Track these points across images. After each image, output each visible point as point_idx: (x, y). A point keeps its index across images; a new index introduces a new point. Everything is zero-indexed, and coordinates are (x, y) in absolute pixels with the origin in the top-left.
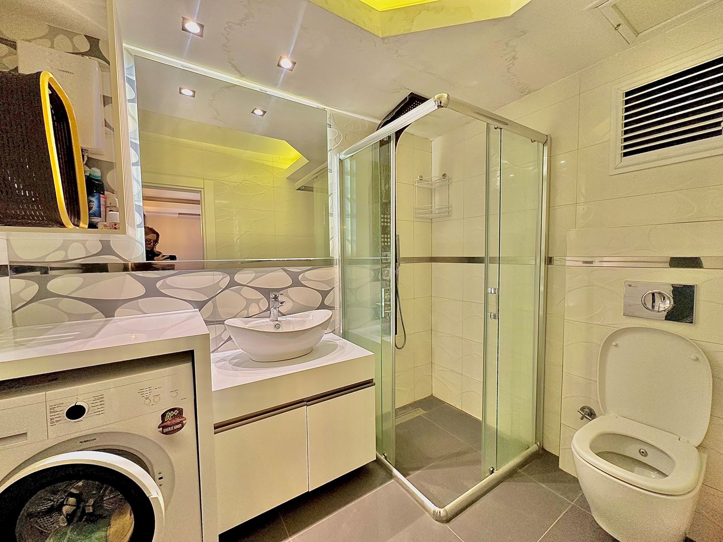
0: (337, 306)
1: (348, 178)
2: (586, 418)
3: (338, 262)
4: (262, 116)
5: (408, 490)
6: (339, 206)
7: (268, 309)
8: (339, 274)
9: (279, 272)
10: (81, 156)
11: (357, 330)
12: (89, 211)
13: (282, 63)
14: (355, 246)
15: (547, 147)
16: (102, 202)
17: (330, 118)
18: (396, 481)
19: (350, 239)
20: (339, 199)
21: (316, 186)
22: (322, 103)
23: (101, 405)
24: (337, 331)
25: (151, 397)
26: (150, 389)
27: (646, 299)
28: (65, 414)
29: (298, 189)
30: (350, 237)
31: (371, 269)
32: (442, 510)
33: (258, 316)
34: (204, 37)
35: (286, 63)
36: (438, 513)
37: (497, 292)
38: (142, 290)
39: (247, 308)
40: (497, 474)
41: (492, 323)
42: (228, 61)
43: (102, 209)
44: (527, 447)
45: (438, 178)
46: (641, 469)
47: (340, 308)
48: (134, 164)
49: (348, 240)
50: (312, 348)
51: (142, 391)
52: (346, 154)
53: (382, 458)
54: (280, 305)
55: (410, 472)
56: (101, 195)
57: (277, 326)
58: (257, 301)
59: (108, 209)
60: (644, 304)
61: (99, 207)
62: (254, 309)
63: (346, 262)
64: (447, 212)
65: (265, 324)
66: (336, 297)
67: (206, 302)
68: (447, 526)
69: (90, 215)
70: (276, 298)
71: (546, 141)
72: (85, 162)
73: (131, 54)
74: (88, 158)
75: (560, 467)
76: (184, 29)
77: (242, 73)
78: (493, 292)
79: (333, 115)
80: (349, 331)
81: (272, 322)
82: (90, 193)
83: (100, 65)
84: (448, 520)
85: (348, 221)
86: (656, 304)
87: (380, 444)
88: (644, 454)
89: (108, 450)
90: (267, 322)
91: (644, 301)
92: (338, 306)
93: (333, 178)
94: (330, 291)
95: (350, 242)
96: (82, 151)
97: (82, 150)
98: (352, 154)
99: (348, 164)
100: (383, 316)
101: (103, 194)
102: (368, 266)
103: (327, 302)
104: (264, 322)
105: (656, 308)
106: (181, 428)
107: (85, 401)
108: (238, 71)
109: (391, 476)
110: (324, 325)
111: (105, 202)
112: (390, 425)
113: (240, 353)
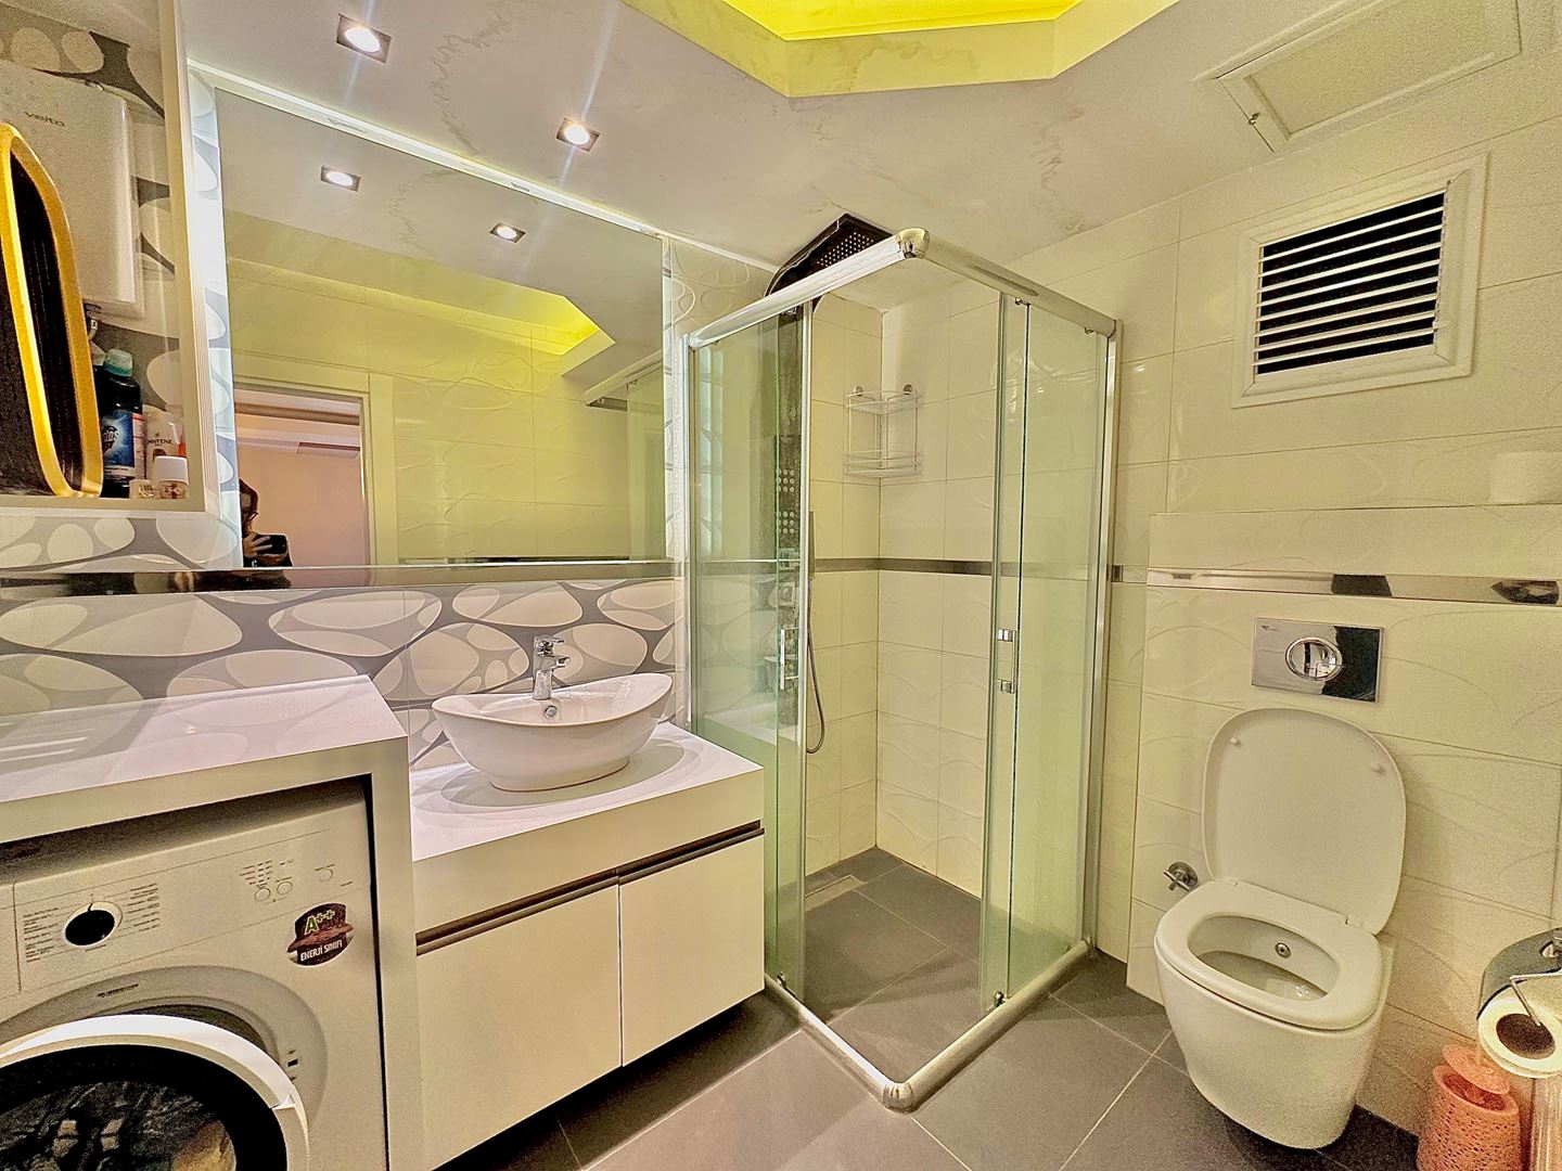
0: (680, 664)
1: (706, 388)
2: (1179, 885)
3: (683, 570)
4: (516, 240)
5: (831, 1049)
6: (687, 450)
7: (529, 673)
8: (686, 595)
9: (554, 591)
10: (85, 323)
11: (722, 715)
12: (104, 450)
13: (567, 133)
14: (719, 536)
15: (1115, 343)
16: (137, 431)
17: (668, 255)
18: (807, 1031)
19: (709, 520)
20: (687, 434)
21: (632, 398)
22: (651, 223)
23: (150, 907)
24: (680, 718)
25: (272, 885)
26: (267, 865)
27: (1295, 653)
28: (64, 931)
29: (591, 405)
30: (709, 514)
31: (751, 584)
32: (901, 1087)
33: (506, 688)
34: (388, 60)
35: (577, 134)
36: (894, 1093)
37: (1015, 638)
38: (235, 635)
39: (480, 670)
40: (1010, 1004)
41: (1004, 699)
42: (442, 119)
43: (137, 446)
44: (1066, 948)
45: (894, 394)
46: (1278, 981)
47: (687, 668)
48: (214, 343)
49: (705, 522)
50: (628, 757)
51: (249, 870)
52: (704, 336)
53: (777, 984)
54: (558, 664)
55: (835, 1012)
56: (135, 415)
57: (550, 711)
58: (505, 656)
59: (151, 448)
60: (1291, 666)
61: (130, 441)
62: (496, 673)
63: (700, 568)
64: (912, 466)
65: (522, 708)
66: (678, 643)
67: (387, 658)
68: (910, 1117)
69: (106, 460)
70: (547, 649)
71: (1114, 331)
72: (92, 335)
73: (206, 85)
74: (100, 323)
75: (1129, 984)
76: (341, 41)
77: (473, 144)
78: (1006, 638)
79: (675, 251)
80: (707, 717)
81: (538, 703)
82: (106, 410)
83: (131, 107)
84: (913, 1107)
85: (706, 480)
86: (1312, 665)
87: (772, 958)
88: (1284, 952)
89: (166, 1010)
90: (527, 702)
91: (1291, 656)
92: (682, 665)
93: (674, 388)
94: (667, 630)
95: (709, 525)
96: (86, 310)
97: (85, 305)
98: (718, 338)
99: (706, 359)
100: (782, 688)
101: (140, 411)
102: (747, 577)
103: (657, 657)
104: (520, 703)
105: (1312, 673)
106: (338, 950)
107: (112, 899)
108: (465, 142)
109: (795, 1021)
110: (655, 709)
111: (145, 431)
112: (794, 912)
113: (463, 772)
